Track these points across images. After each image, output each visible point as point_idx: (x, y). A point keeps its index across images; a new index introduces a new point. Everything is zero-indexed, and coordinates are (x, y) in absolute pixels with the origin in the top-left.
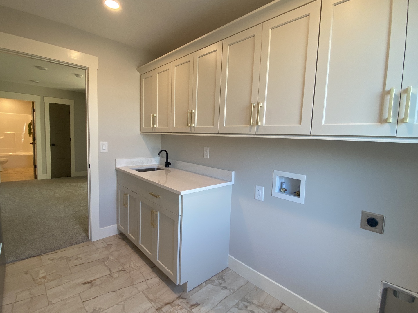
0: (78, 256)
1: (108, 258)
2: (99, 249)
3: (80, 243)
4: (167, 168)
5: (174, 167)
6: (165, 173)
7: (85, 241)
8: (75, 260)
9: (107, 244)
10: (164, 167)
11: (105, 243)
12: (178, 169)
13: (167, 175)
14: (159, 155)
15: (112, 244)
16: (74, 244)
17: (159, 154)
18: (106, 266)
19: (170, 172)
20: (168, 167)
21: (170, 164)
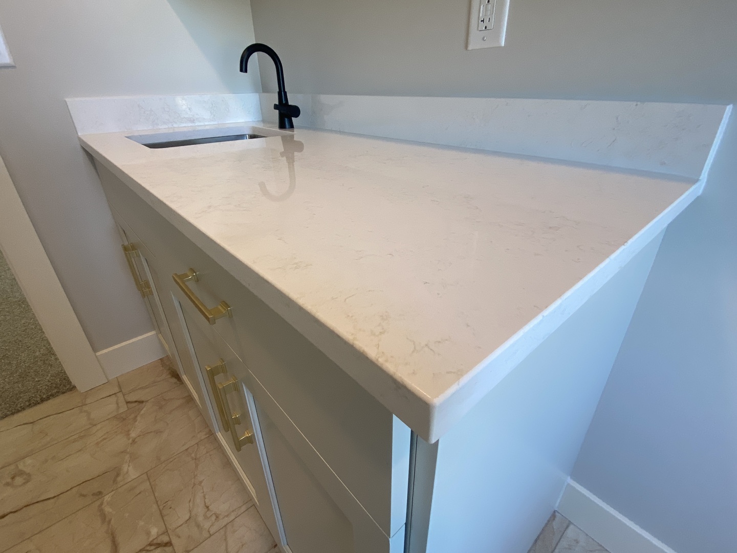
0: (21, 466)
1: (118, 475)
2: (99, 427)
3: (43, 400)
4: (286, 132)
5: (315, 126)
6: (282, 154)
7: (58, 392)
8: (8, 484)
9: (127, 403)
10: (276, 129)
11: (124, 395)
12: (331, 131)
13: (291, 161)
14: (241, 70)
15: (142, 402)
16: (23, 409)
17: (244, 68)
18: (103, 516)
19: (300, 147)
20: (292, 126)
21: (295, 111)
